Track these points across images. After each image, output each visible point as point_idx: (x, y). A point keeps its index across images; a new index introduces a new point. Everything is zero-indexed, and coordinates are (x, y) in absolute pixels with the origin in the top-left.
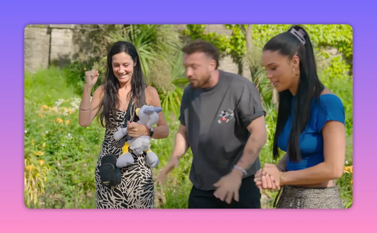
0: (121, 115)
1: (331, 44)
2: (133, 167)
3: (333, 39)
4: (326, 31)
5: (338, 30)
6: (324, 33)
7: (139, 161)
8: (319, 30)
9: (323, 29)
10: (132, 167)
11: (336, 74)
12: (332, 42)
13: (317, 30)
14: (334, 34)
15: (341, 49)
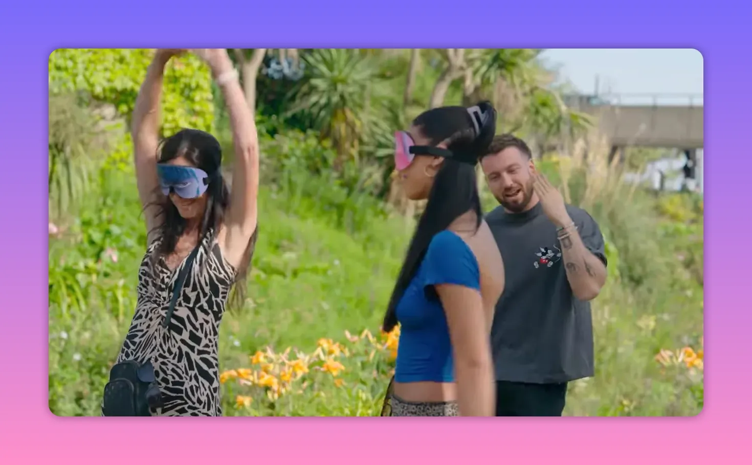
0: (165, 276)
1: (102, 96)
2: (173, 403)
3: (107, 85)
4: (91, 66)
5: (118, 65)
6: (86, 69)
7: (186, 389)
8: (75, 63)
9: (83, 62)
10: (171, 402)
11: (114, 162)
12: (104, 90)
13: (70, 64)
14: (108, 75)
15: (124, 108)
